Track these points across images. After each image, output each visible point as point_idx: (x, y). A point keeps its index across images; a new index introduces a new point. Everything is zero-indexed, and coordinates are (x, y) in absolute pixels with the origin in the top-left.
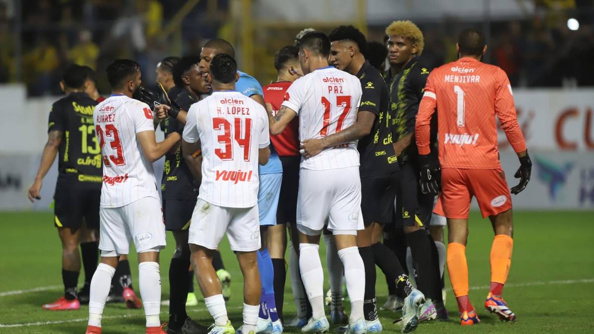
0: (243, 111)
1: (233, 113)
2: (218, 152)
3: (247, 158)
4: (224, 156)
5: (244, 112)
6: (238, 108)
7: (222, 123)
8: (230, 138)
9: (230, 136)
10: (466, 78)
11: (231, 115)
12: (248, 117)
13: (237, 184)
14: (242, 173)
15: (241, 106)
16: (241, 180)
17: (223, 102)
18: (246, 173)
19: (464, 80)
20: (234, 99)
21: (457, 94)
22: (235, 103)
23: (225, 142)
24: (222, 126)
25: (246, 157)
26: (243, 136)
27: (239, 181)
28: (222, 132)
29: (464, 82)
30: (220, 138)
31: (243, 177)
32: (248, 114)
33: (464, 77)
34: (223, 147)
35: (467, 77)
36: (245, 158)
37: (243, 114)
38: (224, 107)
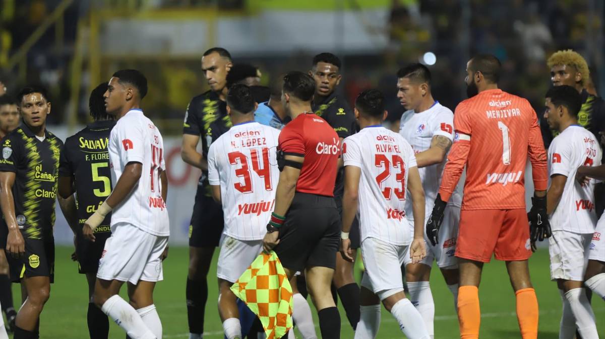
0: (258, 141)
1: (248, 146)
2: (237, 186)
3: (269, 188)
4: (245, 189)
5: (260, 143)
6: (253, 139)
7: (238, 157)
8: (248, 170)
9: (247, 168)
10: (507, 113)
11: (247, 147)
12: (265, 146)
13: (259, 216)
14: (265, 203)
15: (257, 137)
16: (264, 210)
17: (237, 136)
18: (269, 203)
19: (505, 114)
20: (249, 132)
21: (501, 131)
22: (250, 135)
23: (243, 175)
24: (238, 160)
25: (268, 186)
26: (261, 166)
27: (262, 212)
28: (240, 166)
29: (506, 116)
30: (238, 172)
31: (266, 208)
32: (264, 144)
33: (504, 111)
34: (242, 180)
35: (508, 111)
36: (267, 188)
37: (259, 144)
38: (238, 141)
